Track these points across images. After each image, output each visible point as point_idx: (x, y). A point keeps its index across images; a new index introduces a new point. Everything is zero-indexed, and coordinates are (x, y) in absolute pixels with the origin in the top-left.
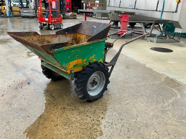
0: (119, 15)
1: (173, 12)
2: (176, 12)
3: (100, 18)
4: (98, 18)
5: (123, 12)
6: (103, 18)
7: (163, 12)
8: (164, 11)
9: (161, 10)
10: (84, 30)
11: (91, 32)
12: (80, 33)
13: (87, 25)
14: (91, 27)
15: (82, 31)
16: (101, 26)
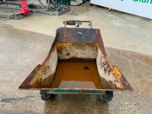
10: (67, 38)
11: (78, 39)
12: (62, 41)
13: (67, 32)
14: (75, 34)
15: (64, 39)
16: (88, 32)
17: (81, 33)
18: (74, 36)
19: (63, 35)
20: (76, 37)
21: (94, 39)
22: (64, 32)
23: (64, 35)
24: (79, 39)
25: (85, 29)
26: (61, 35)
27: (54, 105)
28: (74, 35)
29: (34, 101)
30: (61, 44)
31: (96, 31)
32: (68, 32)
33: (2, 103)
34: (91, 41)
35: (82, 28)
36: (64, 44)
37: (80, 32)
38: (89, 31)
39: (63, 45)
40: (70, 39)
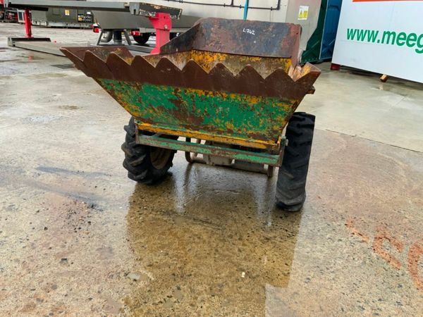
0: (150, 15)
1: (272, 9)
2: (278, 8)
3: (44, 24)
4: (38, 24)
5: (157, 8)
6: (51, 24)
7: (247, 8)
8: (250, 6)
9: (244, 4)
10: (217, 43)
11: (242, 45)
12: (204, 49)
13: (219, 28)
14: (237, 34)
15: (208, 44)
16: (271, 30)
17: (252, 32)
18: (234, 38)
19: (209, 35)
20: (240, 41)
21: (282, 49)
22: (212, 29)
23: (212, 35)
24: (244, 46)
25: (264, 23)
26: (203, 34)
27: (152, 195)
28: (236, 36)
29: (108, 182)
30: (201, 57)
31: (290, 29)
32: (222, 28)
33: (38, 172)
34: (275, 52)
35: (257, 21)
36: (208, 57)
37: (251, 29)
38: (273, 28)
39: (204, 58)
40: (223, 45)
